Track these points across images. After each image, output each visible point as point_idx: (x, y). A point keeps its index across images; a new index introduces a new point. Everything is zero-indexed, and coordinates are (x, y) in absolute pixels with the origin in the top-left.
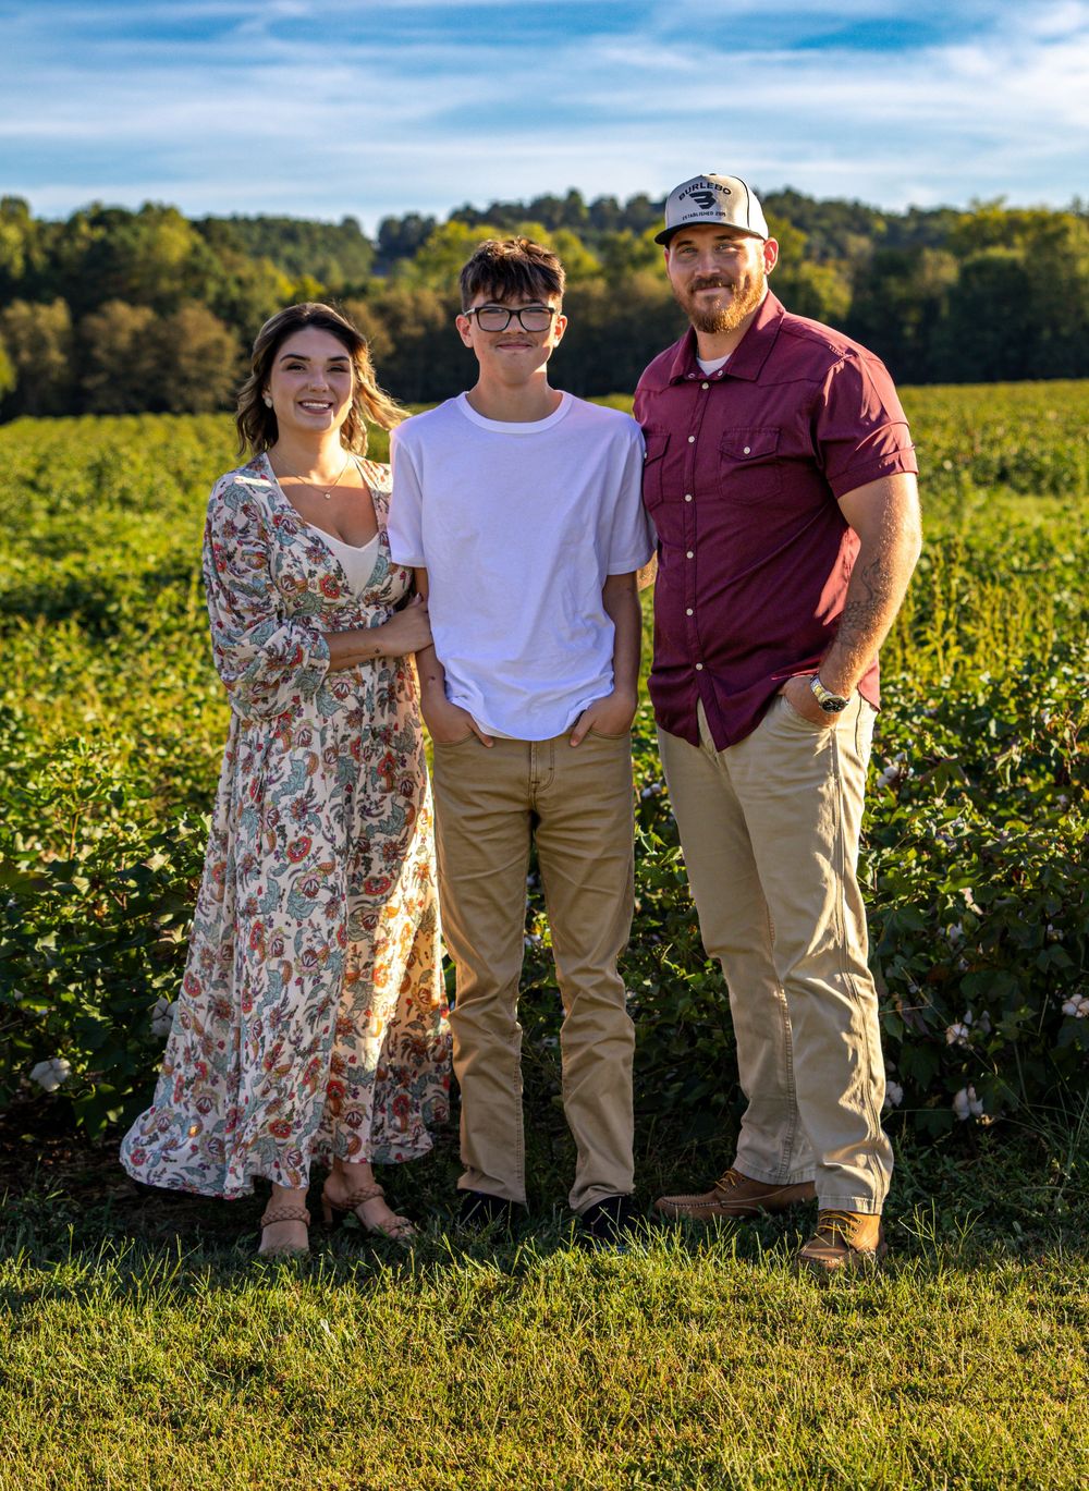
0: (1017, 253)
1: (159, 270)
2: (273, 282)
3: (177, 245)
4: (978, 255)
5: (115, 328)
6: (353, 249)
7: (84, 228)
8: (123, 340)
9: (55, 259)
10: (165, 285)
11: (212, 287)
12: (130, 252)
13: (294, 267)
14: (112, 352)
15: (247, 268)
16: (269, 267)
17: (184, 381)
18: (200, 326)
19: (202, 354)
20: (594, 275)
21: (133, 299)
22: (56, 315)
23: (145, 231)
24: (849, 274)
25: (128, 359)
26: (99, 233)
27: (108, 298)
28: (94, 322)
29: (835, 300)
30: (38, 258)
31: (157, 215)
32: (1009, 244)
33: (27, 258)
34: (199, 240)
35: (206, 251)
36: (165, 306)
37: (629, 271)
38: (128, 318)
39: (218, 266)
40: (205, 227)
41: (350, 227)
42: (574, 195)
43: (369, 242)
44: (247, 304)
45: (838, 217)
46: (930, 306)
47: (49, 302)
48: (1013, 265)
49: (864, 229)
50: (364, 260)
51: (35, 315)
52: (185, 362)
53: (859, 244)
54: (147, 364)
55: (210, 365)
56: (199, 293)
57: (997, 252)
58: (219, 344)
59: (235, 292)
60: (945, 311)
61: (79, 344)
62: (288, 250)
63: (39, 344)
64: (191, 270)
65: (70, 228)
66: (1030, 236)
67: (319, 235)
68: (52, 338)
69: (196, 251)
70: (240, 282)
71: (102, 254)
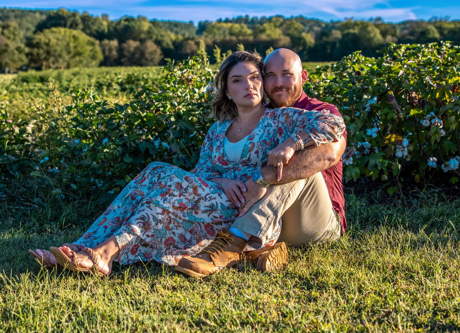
0: (356, 31)
1: (140, 32)
2: (170, 36)
3: (146, 26)
4: (346, 32)
5: (129, 47)
6: (191, 29)
7: (123, 22)
8: (132, 49)
9: (116, 29)
10: (143, 36)
11: (154, 37)
12: (134, 28)
13: (177, 33)
14: (129, 52)
15: (163, 33)
16: (169, 32)
17: (146, 59)
18: (151, 46)
19: (151, 53)
20: (250, 35)
21: (135, 39)
22: (114, 43)
23: (138, 23)
24: (314, 36)
25: (133, 54)
26: (126, 23)
27: (128, 39)
28: (125, 45)
29: (311, 43)
30: (111, 29)
31: (141, 18)
32: (354, 29)
33: (109, 29)
34: (151, 25)
35: (153, 28)
36: (142, 41)
37: (259, 34)
38: (133, 44)
39: (156, 31)
40: (154, 23)
41: (191, 23)
42: (247, 16)
43: (195, 28)
44: (163, 41)
45: (312, 23)
46: (333, 44)
47: (113, 39)
48: (355, 34)
49: (320, 26)
50: (194, 32)
51: (109, 43)
52: (147, 55)
53: (316, 28)
54: (137, 56)
55: (153, 56)
56: (151, 38)
57: (351, 31)
58: (155, 51)
59: (160, 38)
60: (338, 45)
61: (120, 50)
62: (175, 29)
63: (110, 50)
64: (149, 32)
65: (119, 23)
66: (360, 26)
67: (183, 26)
68: (114, 48)
69: (150, 28)
70: (161, 36)
71: (127, 28)
